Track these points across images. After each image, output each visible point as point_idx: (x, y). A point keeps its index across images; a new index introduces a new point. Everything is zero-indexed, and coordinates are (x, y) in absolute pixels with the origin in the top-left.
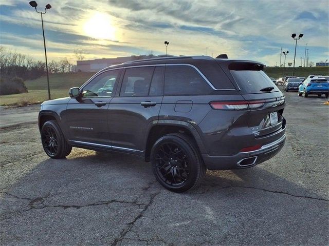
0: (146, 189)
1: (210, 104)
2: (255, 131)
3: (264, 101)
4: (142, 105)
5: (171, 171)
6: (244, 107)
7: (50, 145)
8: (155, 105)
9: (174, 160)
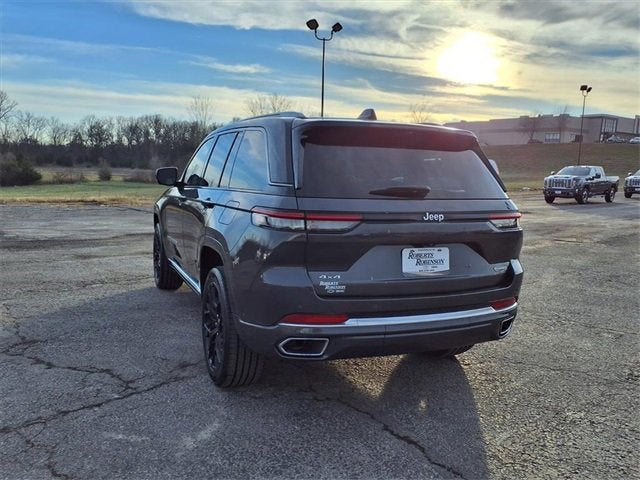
0: (183, 366)
1: (252, 211)
2: (331, 282)
3: (361, 217)
4: (203, 204)
6: (301, 225)
8: (212, 205)
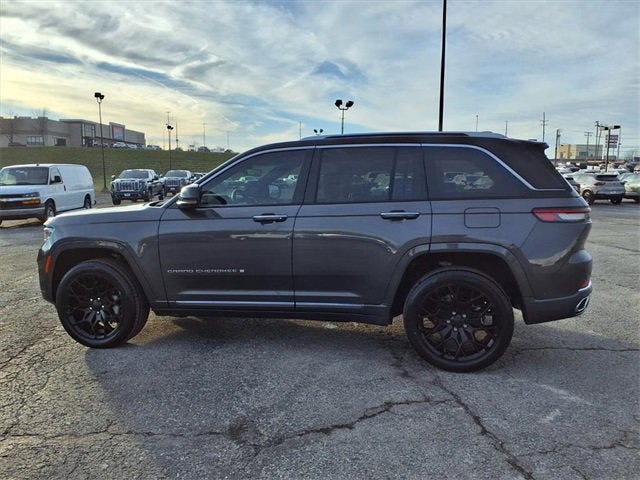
1: (532, 212)
4: (384, 218)
5: (454, 335)
7: (90, 319)
8: (416, 217)
9: (458, 316)
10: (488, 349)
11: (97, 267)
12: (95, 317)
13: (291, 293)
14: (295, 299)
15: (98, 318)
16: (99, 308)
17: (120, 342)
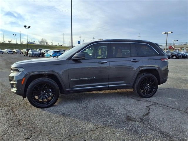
1: (161, 59)
4: (132, 61)
5: (146, 89)
8: (139, 61)
9: (147, 84)
10: (153, 92)
11: (45, 80)
12: (43, 98)
13: (107, 83)
14: (108, 85)
15: (44, 98)
16: (45, 94)
17: (52, 105)
